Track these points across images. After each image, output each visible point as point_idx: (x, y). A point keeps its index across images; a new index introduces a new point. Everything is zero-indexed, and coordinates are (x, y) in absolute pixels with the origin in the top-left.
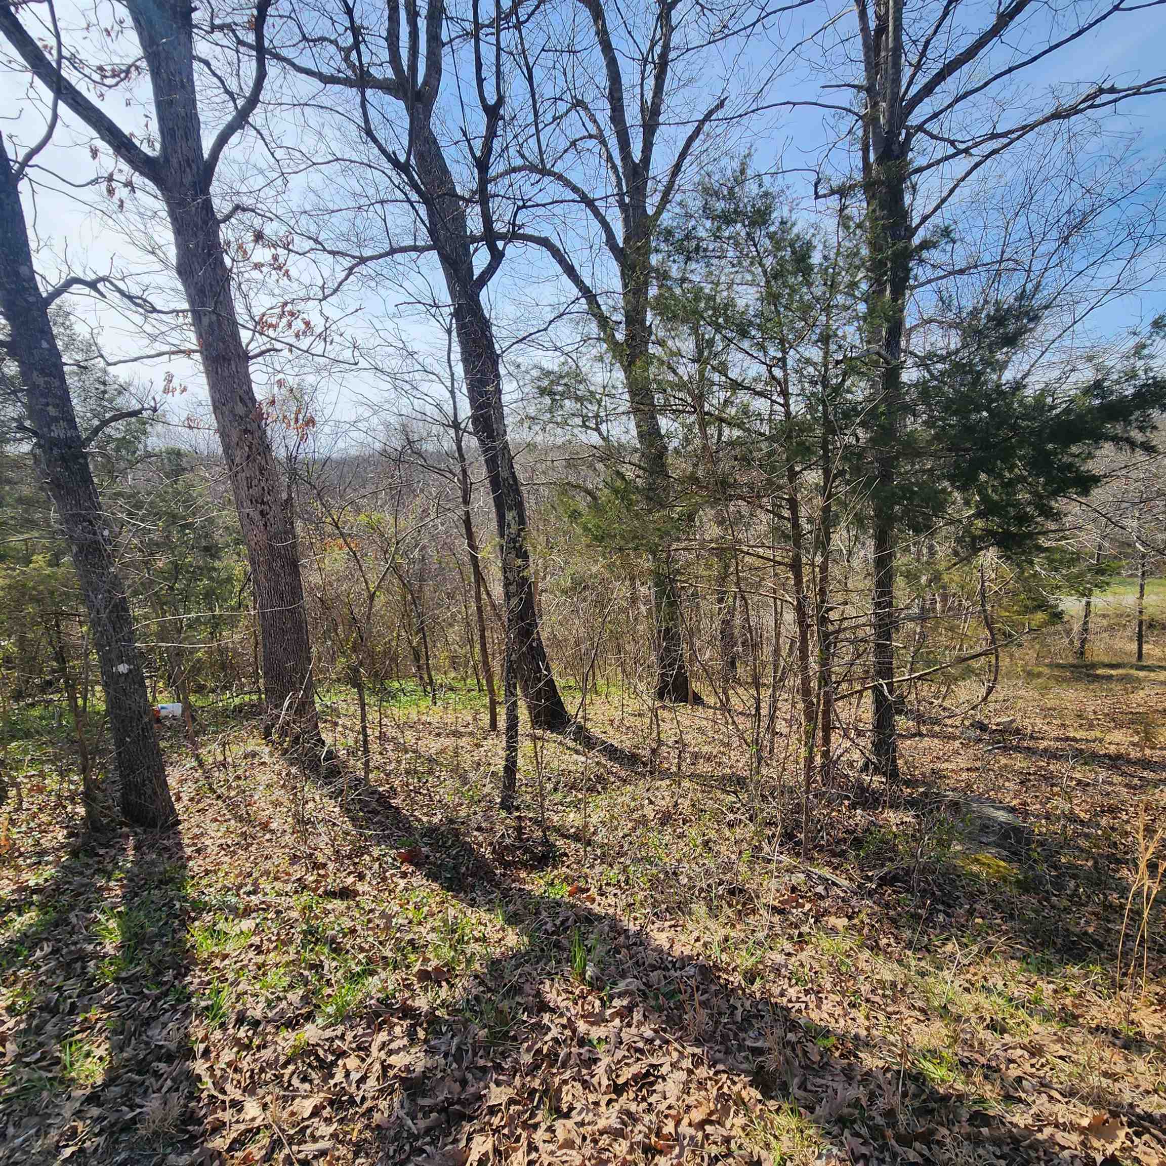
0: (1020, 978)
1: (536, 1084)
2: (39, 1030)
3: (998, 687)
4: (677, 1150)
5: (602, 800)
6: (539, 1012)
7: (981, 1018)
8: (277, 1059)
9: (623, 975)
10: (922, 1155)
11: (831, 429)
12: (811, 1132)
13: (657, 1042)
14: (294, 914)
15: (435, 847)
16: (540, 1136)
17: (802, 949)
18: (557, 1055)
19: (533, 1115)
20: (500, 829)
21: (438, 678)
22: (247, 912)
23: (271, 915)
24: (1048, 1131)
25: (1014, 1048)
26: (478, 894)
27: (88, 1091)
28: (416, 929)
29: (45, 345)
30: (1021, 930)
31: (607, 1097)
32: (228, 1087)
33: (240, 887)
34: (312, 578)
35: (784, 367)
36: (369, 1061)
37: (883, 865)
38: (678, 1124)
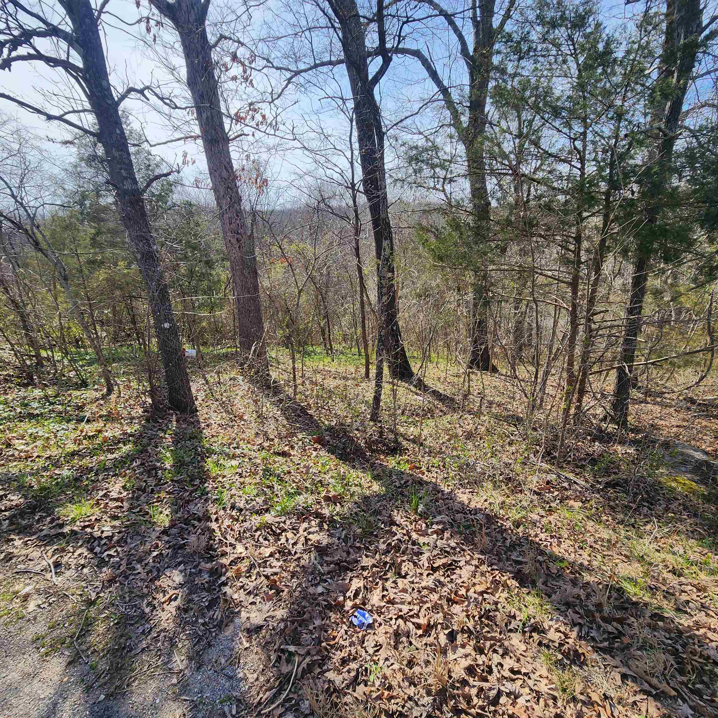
0: (696, 549)
1: (388, 559)
2: (138, 498)
3: (709, 377)
4: (466, 603)
5: (431, 423)
6: (390, 525)
7: (666, 566)
8: (252, 527)
9: (440, 513)
10: (617, 629)
11: (614, 185)
12: (548, 607)
13: (458, 549)
14: (259, 461)
15: (333, 437)
16: (388, 584)
17: (551, 515)
18: (400, 548)
19: (385, 574)
20: (370, 431)
21: (335, 346)
22: (234, 457)
23: (247, 460)
24: (702, 631)
25: (687, 585)
26: (356, 464)
27: (162, 529)
28: (323, 475)
29: (118, 131)
30: (701, 524)
31: (427, 572)
32: (228, 537)
33: (230, 444)
34: (264, 283)
35: (584, 140)
36: (298, 535)
37: (609, 476)
38: (468, 591)
